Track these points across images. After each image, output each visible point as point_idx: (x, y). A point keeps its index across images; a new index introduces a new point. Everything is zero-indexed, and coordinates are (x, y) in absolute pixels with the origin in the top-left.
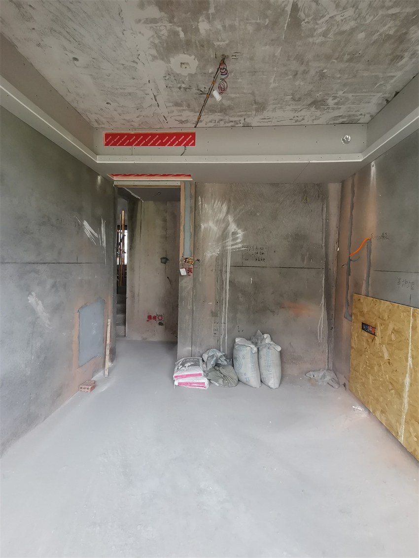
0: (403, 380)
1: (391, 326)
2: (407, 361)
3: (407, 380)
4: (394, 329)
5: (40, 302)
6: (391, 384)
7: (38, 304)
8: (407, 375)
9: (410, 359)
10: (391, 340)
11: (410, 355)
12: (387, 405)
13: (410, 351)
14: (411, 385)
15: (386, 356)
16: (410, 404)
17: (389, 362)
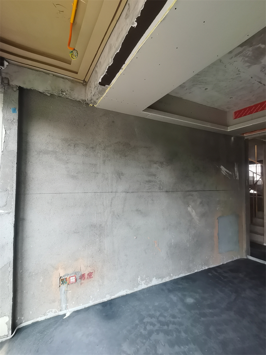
5: (194, 211)
7: (192, 212)
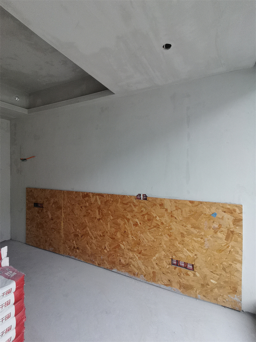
0: (60, 225)
1: (52, 201)
2: (61, 215)
3: (62, 224)
4: (54, 202)
6: (54, 229)
8: (62, 222)
9: (63, 214)
10: (53, 208)
11: (62, 212)
12: (52, 241)
13: (63, 210)
14: (64, 225)
15: (50, 217)
16: (64, 234)
17: (52, 219)
